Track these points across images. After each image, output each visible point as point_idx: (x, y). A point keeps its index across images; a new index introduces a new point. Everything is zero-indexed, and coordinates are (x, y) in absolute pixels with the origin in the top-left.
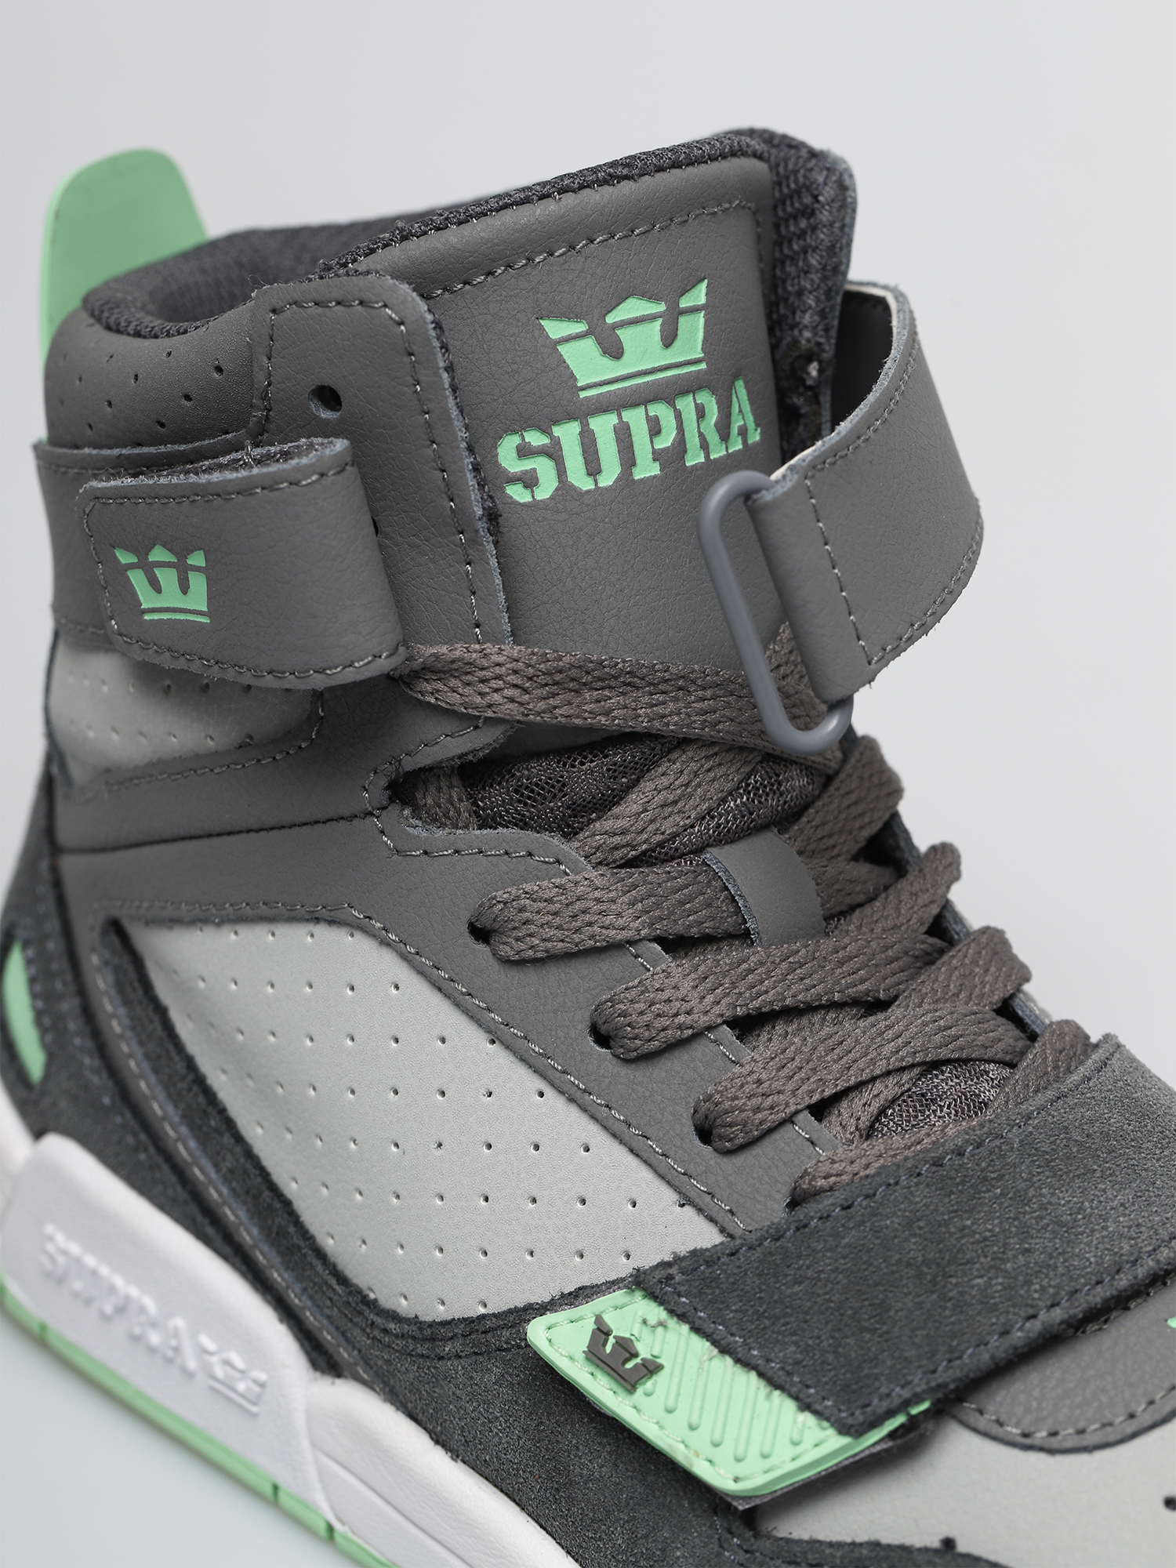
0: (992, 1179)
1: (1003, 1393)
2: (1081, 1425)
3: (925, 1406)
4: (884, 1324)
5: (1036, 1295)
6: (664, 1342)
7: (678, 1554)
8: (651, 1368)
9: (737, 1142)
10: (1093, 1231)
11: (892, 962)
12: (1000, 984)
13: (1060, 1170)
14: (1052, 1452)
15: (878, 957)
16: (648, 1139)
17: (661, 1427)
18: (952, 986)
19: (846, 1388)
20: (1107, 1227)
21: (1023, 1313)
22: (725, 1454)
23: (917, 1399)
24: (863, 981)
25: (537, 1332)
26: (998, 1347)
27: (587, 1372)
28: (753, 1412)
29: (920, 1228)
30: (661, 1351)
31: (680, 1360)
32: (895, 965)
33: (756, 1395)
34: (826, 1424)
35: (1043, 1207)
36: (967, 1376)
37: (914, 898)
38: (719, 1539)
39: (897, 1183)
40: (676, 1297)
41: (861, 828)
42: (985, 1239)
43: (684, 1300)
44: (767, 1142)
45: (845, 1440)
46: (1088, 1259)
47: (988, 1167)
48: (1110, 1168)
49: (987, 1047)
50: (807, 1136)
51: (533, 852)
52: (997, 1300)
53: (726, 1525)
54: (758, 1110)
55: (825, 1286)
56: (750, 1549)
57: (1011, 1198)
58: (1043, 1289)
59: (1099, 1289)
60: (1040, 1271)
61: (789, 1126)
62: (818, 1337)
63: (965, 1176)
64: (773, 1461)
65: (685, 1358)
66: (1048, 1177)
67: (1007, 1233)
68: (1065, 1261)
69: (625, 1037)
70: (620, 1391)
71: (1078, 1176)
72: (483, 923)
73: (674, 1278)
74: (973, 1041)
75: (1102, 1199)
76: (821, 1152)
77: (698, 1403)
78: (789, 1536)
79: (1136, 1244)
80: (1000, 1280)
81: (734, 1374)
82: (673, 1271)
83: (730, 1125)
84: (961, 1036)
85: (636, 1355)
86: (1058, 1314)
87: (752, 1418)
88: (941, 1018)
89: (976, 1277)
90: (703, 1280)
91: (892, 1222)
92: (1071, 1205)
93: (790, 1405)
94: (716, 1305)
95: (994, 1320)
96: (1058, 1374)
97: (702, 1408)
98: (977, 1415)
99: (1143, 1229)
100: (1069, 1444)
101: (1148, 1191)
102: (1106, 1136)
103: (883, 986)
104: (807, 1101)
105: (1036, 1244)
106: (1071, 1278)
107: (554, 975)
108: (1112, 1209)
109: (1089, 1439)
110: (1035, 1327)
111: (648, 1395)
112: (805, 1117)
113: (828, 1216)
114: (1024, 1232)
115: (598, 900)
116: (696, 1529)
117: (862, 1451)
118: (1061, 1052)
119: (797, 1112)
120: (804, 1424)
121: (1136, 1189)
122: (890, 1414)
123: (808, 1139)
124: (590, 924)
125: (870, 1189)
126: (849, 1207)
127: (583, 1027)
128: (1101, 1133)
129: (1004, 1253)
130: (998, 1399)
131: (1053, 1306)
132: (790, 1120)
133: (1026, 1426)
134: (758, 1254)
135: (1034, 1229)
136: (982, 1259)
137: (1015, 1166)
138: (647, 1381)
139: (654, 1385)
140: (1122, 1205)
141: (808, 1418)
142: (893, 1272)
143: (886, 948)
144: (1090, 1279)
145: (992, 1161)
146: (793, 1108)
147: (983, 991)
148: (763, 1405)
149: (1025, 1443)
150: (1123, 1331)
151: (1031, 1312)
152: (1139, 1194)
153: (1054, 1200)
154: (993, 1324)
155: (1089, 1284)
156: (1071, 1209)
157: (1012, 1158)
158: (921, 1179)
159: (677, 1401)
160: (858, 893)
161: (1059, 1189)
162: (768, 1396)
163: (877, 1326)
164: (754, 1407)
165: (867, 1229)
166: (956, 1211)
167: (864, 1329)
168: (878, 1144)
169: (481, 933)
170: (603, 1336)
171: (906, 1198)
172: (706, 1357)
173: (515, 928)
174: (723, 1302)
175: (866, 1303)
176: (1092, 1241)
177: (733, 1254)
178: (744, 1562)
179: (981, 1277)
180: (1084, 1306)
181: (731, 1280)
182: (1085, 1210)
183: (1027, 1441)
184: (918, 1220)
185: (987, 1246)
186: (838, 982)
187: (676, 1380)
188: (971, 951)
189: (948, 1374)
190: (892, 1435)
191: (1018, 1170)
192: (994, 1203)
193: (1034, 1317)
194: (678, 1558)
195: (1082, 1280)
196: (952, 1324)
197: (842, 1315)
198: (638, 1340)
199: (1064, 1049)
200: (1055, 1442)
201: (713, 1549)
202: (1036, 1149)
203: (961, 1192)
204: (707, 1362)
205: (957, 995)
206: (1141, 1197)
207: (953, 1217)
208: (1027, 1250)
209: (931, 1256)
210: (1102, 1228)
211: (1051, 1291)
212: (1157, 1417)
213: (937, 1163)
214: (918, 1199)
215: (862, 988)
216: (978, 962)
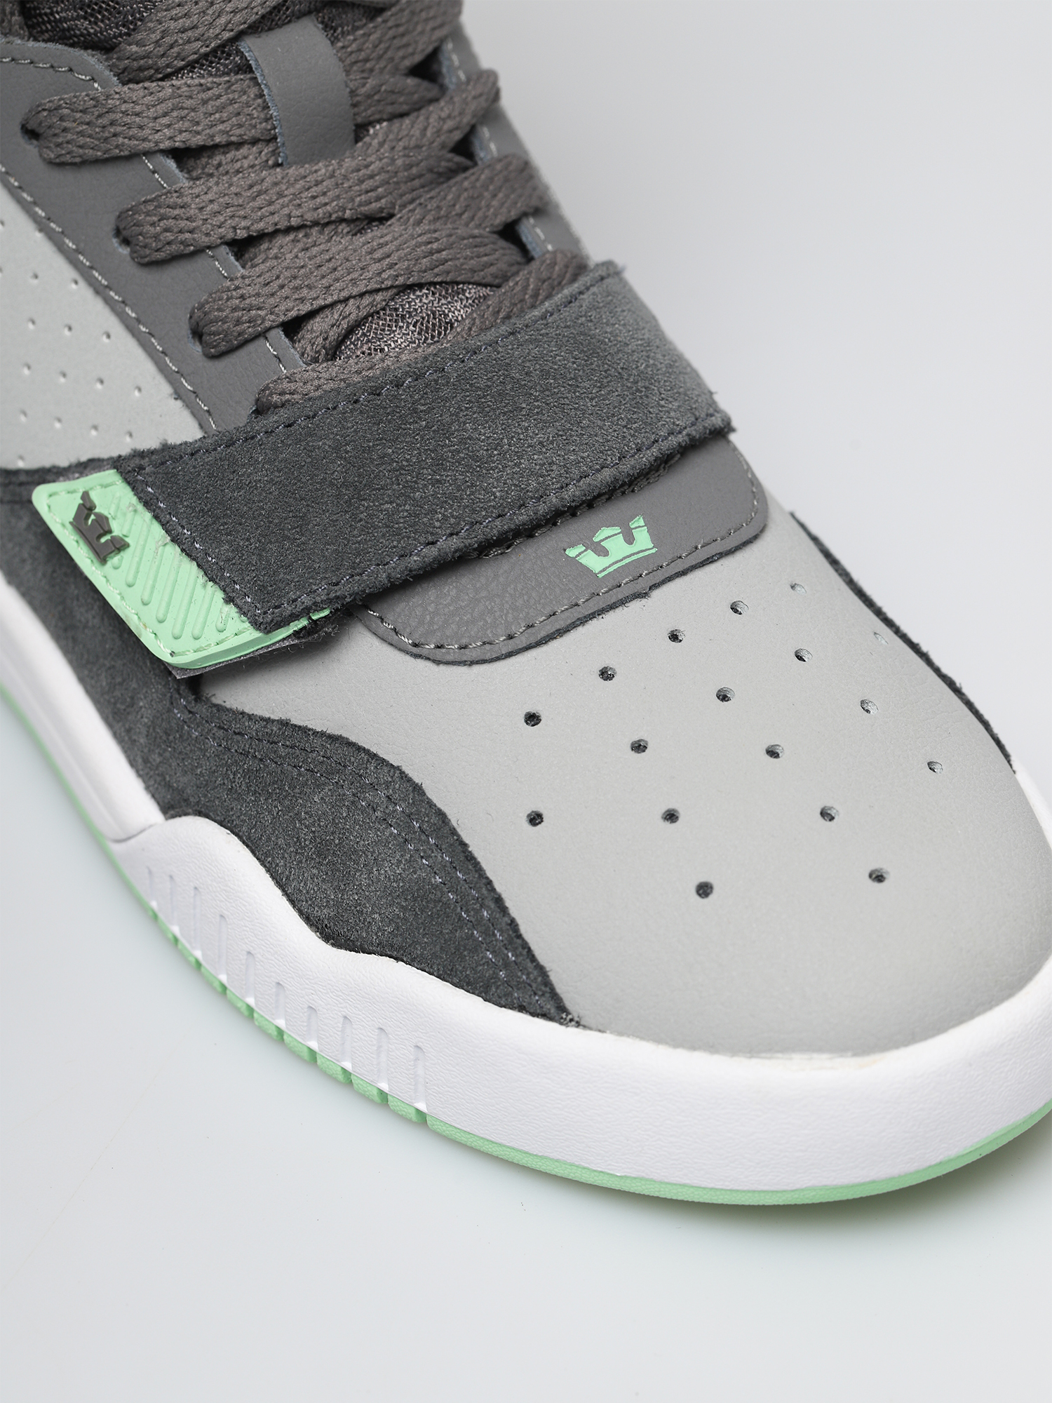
0: (421, 411)
1: (403, 605)
2: (464, 641)
3: (326, 613)
4: (303, 535)
5: (437, 524)
6: (132, 524)
7: (141, 704)
8: (119, 546)
9: (218, 349)
10: (505, 467)
11: (414, 179)
12: (504, 210)
13: (489, 406)
14: (438, 662)
15: (400, 174)
16: (153, 336)
17: (123, 598)
18: (457, 207)
19: (262, 588)
20: (521, 463)
21: (422, 539)
22: (166, 630)
23: (317, 607)
24: (378, 199)
25: (42, 497)
26: (396, 568)
27: (74, 539)
28: (191, 598)
29: (347, 452)
30: (130, 531)
31: (142, 542)
32: (417, 183)
33: (196, 582)
34: (243, 618)
35: (462, 441)
36: (364, 591)
37: (441, 123)
38: (171, 697)
39: (335, 408)
40: (144, 486)
41: (404, 58)
42: (402, 468)
43: (150, 489)
44: (242, 353)
45: (257, 634)
46: (494, 494)
47: (420, 399)
48: (538, 407)
49: (475, 272)
50: (275, 353)
51: (73, 68)
52: (401, 525)
53: (176, 687)
54: (238, 322)
55: (260, 494)
56: (192, 710)
57: (434, 431)
58: (445, 518)
59: (498, 522)
60: (446, 502)
61: (262, 340)
62: (248, 540)
63: (397, 407)
64: (202, 642)
65: (146, 541)
66: (475, 413)
67: (423, 463)
68: (472, 493)
69: (137, 245)
70: (95, 560)
71: (505, 414)
72: (32, 125)
73: (145, 469)
74: (462, 264)
75: (522, 436)
76: (283, 369)
77: (151, 582)
78: (224, 704)
79: (544, 481)
80: (407, 507)
81: (181, 561)
82: (145, 462)
83: (214, 334)
84: (451, 260)
85: (110, 531)
86: (455, 543)
87: (190, 602)
88: (437, 240)
89: (387, 502)
90: (166, 474)
91: (324, 444)
92: (490, 441)
93: (220, 595)
94: (173, 499)
95: (395, 543)
96: (453, 593)
97: (153, 587)
98: (379, 621)
99: (554, 467)
100: (450, 658)
101: (571, 430)
102: (545, 374)
103: (399, 202)
104: (282, 318)
105: (447, 476)
106: (474, 511)
107: (88, 177)
108: (530, 446)
109: (468, 655)
110: (432, 552)
111: (116, 568)
112: (279, 334)
113: (272, 432)
114: (439, 464)
115: (125, 113)
116: (154, 685)
117: (274, 644)
118: (544, 281)
119: (271, 328)
120: (228, 615)
121: (559, 428)
122: (294, 617)
123: (275, 356)
124: (115, 135)
125: (311, 411)
126: (290, 426)
127: (109, 228)
128: (542, 371)
129: (416, 482)
130: (398, 610)
131: (451, 534)
132: (263, 334)
133: (417, 638)
134: (209, 458)
135: (449, 462)
136: (395, 487)
137: (446, 400)
138: (115, 556)
139: (121, 560)
140: (541, 443)
141: (231, 610)
142: (317, 490)
143: (411, 166)
144: (492, 512)
145: (426, 393)
146: (268, 324)
147: (487, 214)
148: (199, 591)
149: (416, 651)
150: (522, 556)
151: (430, 538)
152: (560, 433)
153: (475, 435)
154: (395, 547)
155: (491, 517)
156: (489, 444)
157: (445, 392)
158: (357, 406)
159: (135, 577)
160: (401, 104)
161: (482, 425)
162: (205, 586)
163: (297, 536)
164: (193, 593)
165: (302, 448)
166: (381, 439)
167: (286, 538)
168: (334, 368)
169: (31, 133)
170: (86, 512)
171: (340, 422)
172: (160, 543)
173: (55, 135)
174: (178, 497)
175: (291, 514)
176: (502, 475)
177: (192, 454)
178: (187, 721)
179: (391, 503)
180: (481, 537)
181: (187, 478)
182: (502, 447)
183: (415, 650)
184: (347, 444)
185: (401, 474)
186: (352, 200)
187: (137, 559)
188: (483, 177)
189: (348, 588)
190: (296, 634)
191: (448, 404)
192: (417, 435)
193: (433, 543)
194: (141, 707)
195: (484, 513)
196: (359, 543)
197: (271, 522)
198: (114, 519)
199: (549, 278)
200: (439, 654)
201: (165, 705)
202: (471, 385)
203: (390, 422)
204: (162, 547)
205: (460, 215)
206: (562, 436)
207: (378, 445)
208: (438, 481)
209: (350, 480)
210: (516, 464)
211: (452, 521)
212: (533, 640)
213: (376, 392)
214: (350, 425)
215: (375, 206)
216: (488, 186)
